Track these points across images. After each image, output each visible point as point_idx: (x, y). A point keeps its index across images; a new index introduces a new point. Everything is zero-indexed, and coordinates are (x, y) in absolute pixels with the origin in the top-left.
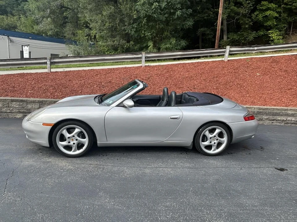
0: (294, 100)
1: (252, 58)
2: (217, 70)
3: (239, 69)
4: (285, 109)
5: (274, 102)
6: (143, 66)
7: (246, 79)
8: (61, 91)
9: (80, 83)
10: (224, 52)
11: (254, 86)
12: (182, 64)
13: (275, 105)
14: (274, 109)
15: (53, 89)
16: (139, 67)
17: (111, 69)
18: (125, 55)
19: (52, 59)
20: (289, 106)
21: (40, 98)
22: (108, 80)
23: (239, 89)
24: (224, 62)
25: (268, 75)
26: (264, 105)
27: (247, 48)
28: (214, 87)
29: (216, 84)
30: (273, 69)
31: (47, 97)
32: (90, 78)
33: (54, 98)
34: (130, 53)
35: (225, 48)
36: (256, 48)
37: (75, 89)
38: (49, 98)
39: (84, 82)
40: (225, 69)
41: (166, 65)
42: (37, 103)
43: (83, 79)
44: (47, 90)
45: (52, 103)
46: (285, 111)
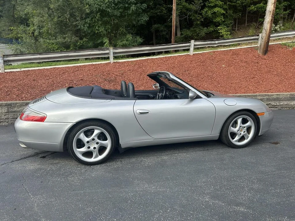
0: (259, 87)
1: (214, 52)
2: (186, 64)
3: (206, 62)
4: (255, 95)
5: (243, 91)
6: (112, 63)
7: (214, 71)
8: (28, 92)
9: (48, 83)
10: (189, 46)
11: (222, 76)
12: (150, 59)
13: (245, 93)
14: (246, 95)
15: (17, 90)
16: (108, 63)
17: (77, 67)
18: (91, 51)
19: (5, 57)
20: (256, 92)
21: (5, 101)
22: (79, 78)
23: (210, 80)
24: (190, 55)
25: (232, 66)
26: (236, 94)
27: (209, 42)
28: (188, 80)
29: (189, 77)
30: (235, 61)
31: (13, 99)
32: (57, 76)
33: (23, 100)
34: (96, 49)
35: (190, 43)
36: (217, 42)
37: (45, 89)
38: (16, 100)
39: (53, 81)
40: (193, 62)
41: (135, 61)
42: (5, 106)
43: (49, 78)
44: (11, 92)
45: (24, 105)
46: (255, 97)
